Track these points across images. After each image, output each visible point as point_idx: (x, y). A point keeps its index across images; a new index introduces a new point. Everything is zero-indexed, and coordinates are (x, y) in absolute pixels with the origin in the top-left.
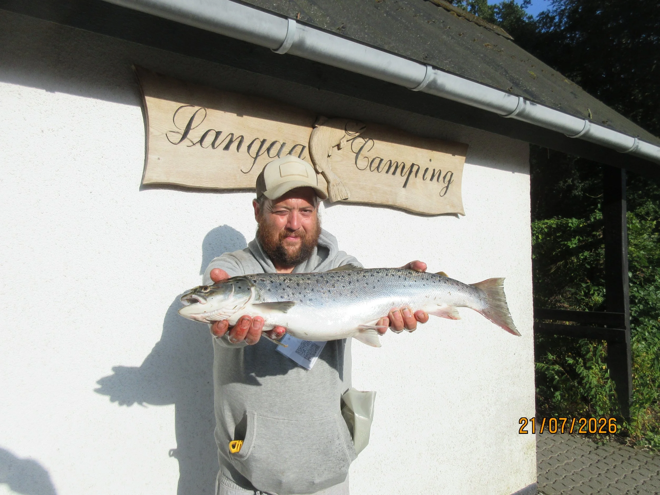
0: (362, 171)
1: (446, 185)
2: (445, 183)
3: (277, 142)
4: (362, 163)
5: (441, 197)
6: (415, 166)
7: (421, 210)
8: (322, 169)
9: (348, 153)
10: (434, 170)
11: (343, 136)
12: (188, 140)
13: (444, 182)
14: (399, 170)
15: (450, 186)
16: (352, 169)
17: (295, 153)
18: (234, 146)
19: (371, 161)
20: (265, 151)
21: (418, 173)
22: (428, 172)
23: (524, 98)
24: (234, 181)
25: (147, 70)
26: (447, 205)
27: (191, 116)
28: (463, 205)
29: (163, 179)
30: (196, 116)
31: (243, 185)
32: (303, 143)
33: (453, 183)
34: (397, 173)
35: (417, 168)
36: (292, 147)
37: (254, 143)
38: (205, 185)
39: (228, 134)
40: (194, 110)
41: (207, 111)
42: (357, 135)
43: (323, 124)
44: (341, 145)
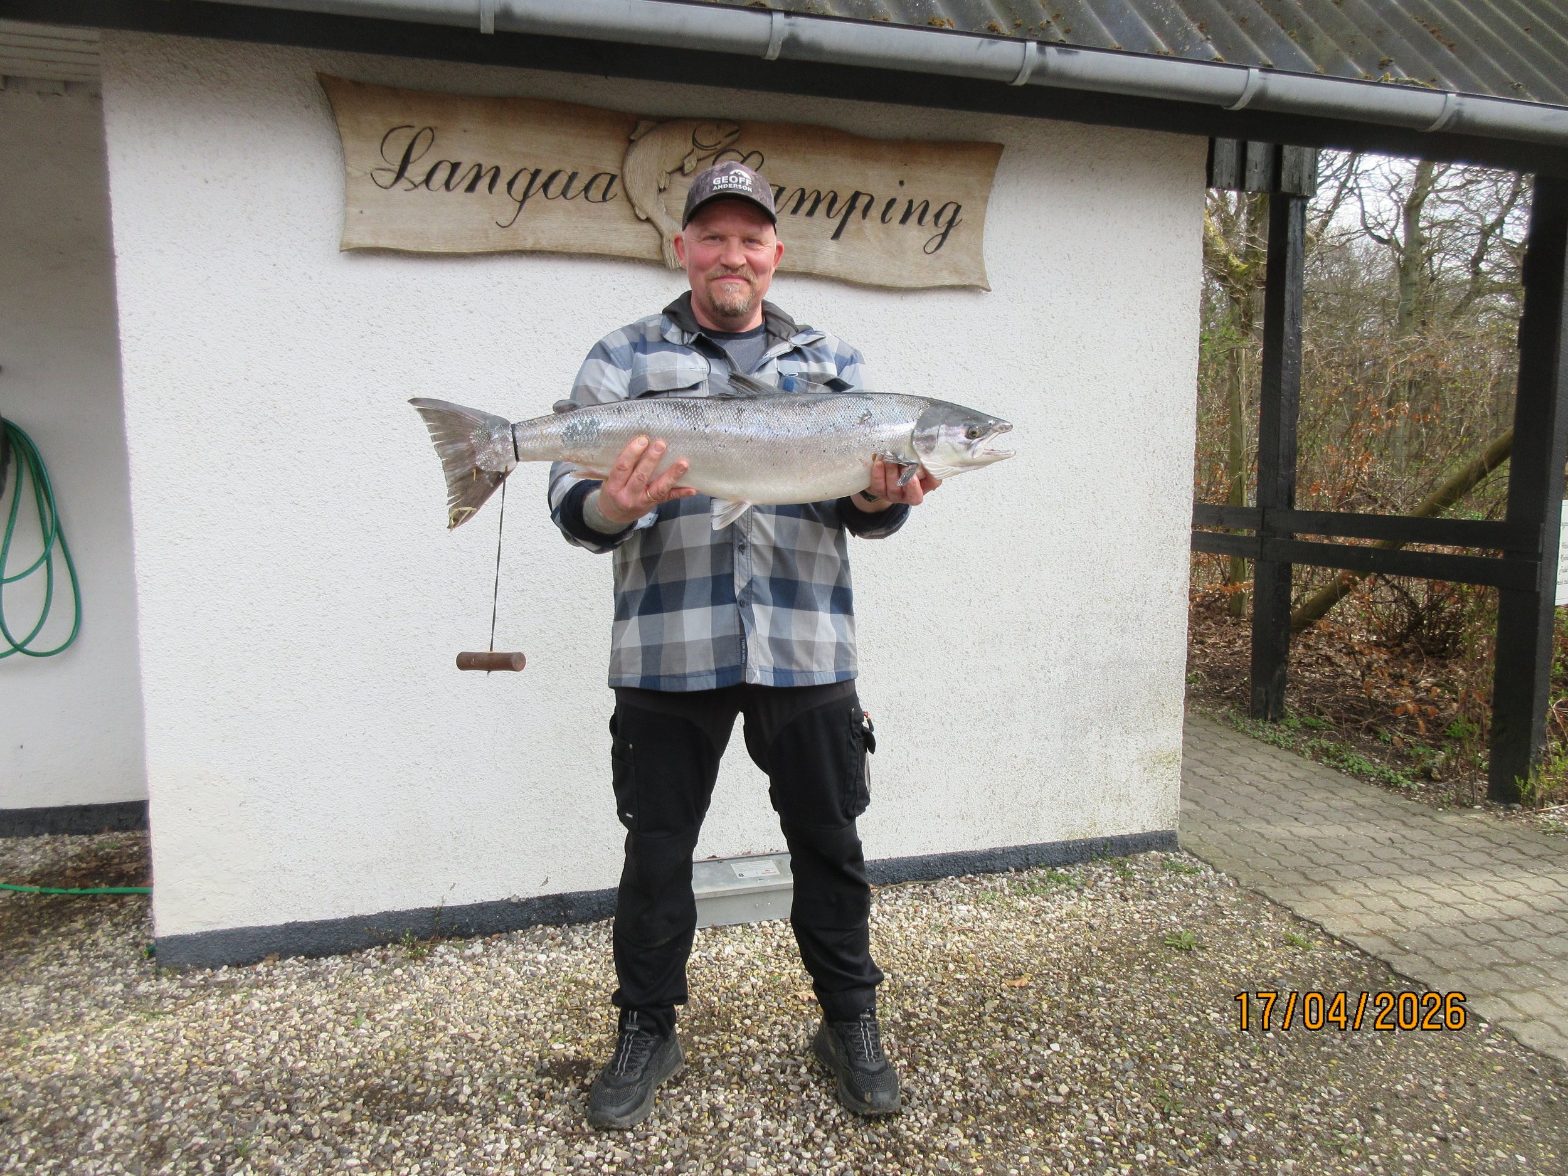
1: (942, 230)
2: (939, 225)
3: (562, 173)
5: (928, 256)
6: (861, 196)
7: (876, 280)
8: (645, 212)
10: (911, 202)
11: (689, 151)
12: (406, 181)
13: (936, 224)
14: (822, 207)
15: (951, 232)
17: (597, 188)
18: (483, 185)
20: (539, 189)
21: (871, 209)
22: (895, 206)
23: (1039, 43)
24: (484, 240)
25: (337, 80)
26: (941, 270)
27: (408, 142)
28: (987, 269)
29: (369, 242)
30: (417, 141)
31: (501, 247)
32: (613, 171)
33: (961, 226)
34: (817, 213)
35: (866, 199)
36: (589, 178)
37: (520, 177)
38: (435, 249)
39: (473, 166)
40: (412, 132)
41: (435, 132)
42: (718, 147)
43: (645, 134)
44: (687, 169)
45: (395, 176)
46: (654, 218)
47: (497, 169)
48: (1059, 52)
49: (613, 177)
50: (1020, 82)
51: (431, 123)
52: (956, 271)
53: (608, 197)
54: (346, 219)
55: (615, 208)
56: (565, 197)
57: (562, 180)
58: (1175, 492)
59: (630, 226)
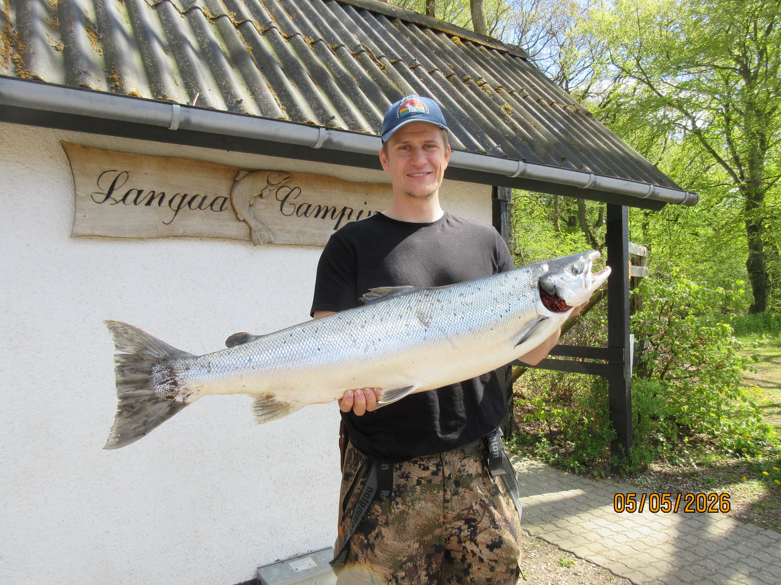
0: (288, 216)
3: (199, 196)
4: (288, 209)
6: (347, 209)
8: (243, 217)
9: (272, 201)
11: (265, 186)
12: (112, 199)
14: (329, 214)
16: (277, 216)
17: (217, 204)
18: (155, 202)
19: (297, 207)
20: (186, 204)
21: (352, 215)
22: (363, 214)
24: (155, 231)
25: (73, 144)
27: (114, 179)
29: (89, 232)
30: (119, 179)
31: (165, 235)
32: (226, 195)
34: (327, 217)
35: (350, 210)
36: (213, 199)
37: (176, 198)
38: (127, 236)
39: (149, 192)
40: (116, 174)
41: (129, 174)
42: (280, 185)
43: (243, 178)
44: (264, 195)
45: (105, 196)
46: (248, 220)
47: (164, 194)
51: (127, 168)
53: (223, 209)
54: (75, 220)
55: (227, 214)
56: (200, 208)
57: (198, 200)
59: (234, 224)
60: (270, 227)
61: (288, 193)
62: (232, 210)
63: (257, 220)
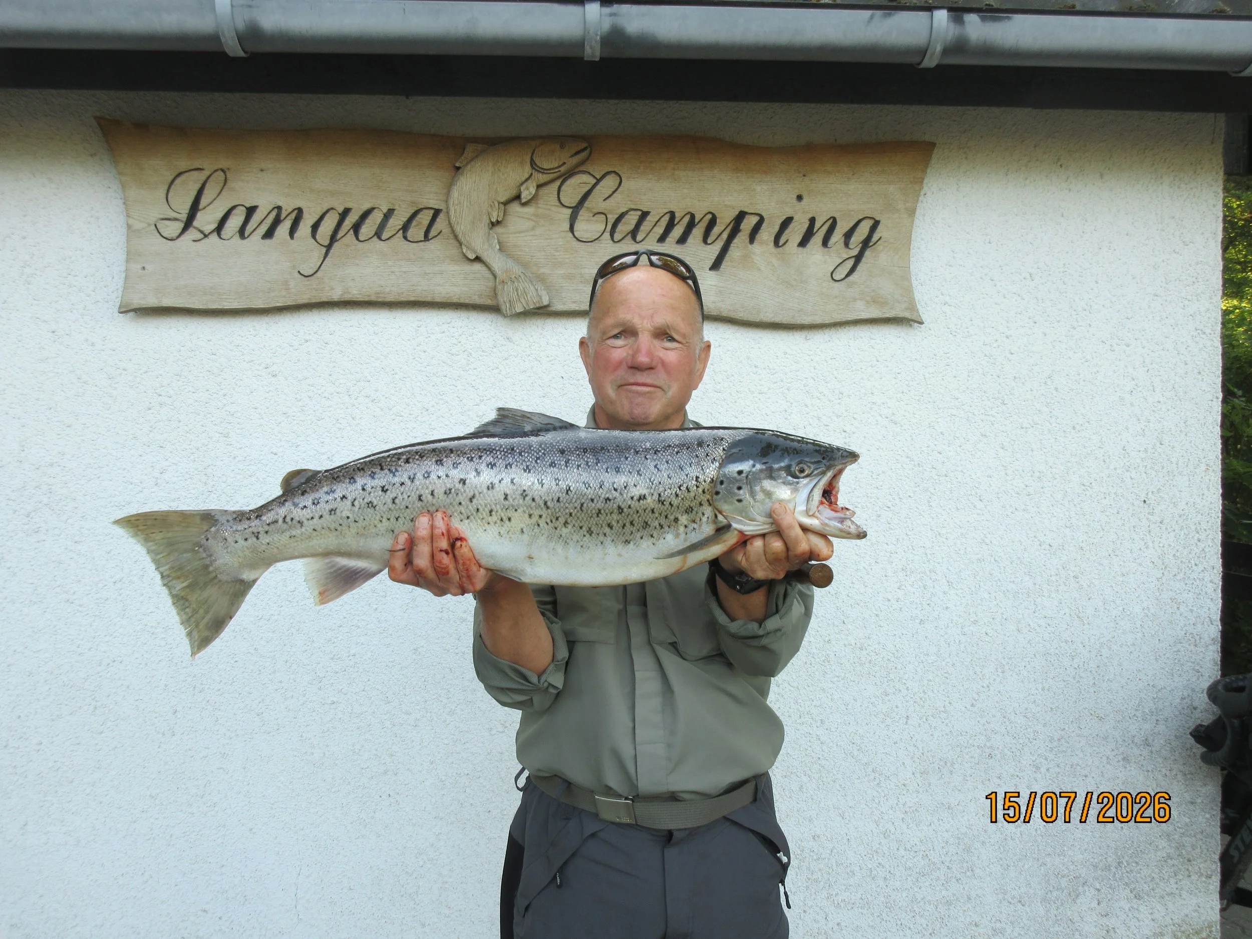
0: (590, 244)
1: (855, 252)
2: (851, 246)
3: (375, 211)
4: (587, 226)
5: (837, 284)
6: (747, 216)
7: (768, 317)
8: (475, 252)
9: (550, 210)
10: (812, 221)
11: (526, 176)
12: (195, 231)
13: (847, 244)
14: (697, 232)
15: (868, 253)
16: (560, 243)
17: (417, 225)
18: (283, 230)
19: (613, 221)
20: (349, 230)
21: (760, 231)
22: (791, 226)
23: (950, 9)
24: (284, 293)
25: (116, 120)
26: (855, 300)
27: (197, 187)
28: (917, 296)
29: (152, 301)
30: (207, 185)
31: (303, 300)
32: (435, 203)
33: (880, 246)
34: (690, 240)
35: (754, 220)
36: (408, 215)
37: (326, 218)
38: (227, 305)
39: (271, 208)
40: (202, 176)
41: (228, 173)
42: (563, 169)
43: (472, 160)
44: (525, 196)
45: (179, 226)
46: (485, 257)
47: (300, 211)
48: (983, 19)
49: (437, 212)
50: (930, 62)
51: (224, 163)
52: (876, 301)
53: (432, 233)
54: (126, 278)
55: (439, 247)
56: (380, 238)
57: (376, 218)
58: (1195, 575)
59: (457, 268)
60: (542, 270)
61: (586, 188)
62: (452, 236)
63: (509, 256)
